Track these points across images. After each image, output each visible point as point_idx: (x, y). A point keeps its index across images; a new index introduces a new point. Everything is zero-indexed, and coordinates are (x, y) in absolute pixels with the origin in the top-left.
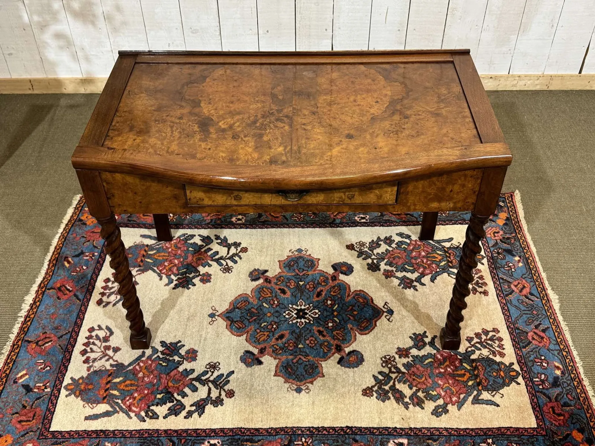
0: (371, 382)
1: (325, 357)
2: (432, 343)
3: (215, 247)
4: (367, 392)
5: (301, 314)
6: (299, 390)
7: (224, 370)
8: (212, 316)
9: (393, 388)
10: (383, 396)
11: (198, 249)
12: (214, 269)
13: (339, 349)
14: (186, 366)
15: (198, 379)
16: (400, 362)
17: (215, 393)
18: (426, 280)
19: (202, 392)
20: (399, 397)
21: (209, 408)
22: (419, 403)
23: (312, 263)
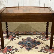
0: (40, 50)
1: (33, 48)
2: (49, 46)
3: (17, 36)
4: (39, 51)
5: (29, 43)
6: (29, 51)
7: (18, 49)
8: (16, 43)
9: (43, 51)
10: (41, 52)
11: (14, 36)
12: (16, 38)
13: (35, 47)
14: (12, 48)
15: (14, 50)
16: (44, 48)
17: (16, 51)
18: (48, 40)
19: (14, 51)
20: (44, 52)
21: (15, 53)
22: (47, 53)
23: (31, 38)
